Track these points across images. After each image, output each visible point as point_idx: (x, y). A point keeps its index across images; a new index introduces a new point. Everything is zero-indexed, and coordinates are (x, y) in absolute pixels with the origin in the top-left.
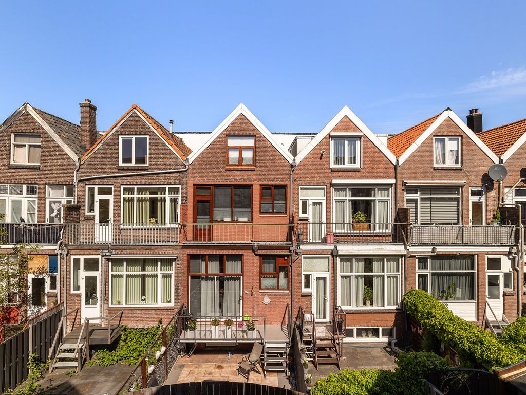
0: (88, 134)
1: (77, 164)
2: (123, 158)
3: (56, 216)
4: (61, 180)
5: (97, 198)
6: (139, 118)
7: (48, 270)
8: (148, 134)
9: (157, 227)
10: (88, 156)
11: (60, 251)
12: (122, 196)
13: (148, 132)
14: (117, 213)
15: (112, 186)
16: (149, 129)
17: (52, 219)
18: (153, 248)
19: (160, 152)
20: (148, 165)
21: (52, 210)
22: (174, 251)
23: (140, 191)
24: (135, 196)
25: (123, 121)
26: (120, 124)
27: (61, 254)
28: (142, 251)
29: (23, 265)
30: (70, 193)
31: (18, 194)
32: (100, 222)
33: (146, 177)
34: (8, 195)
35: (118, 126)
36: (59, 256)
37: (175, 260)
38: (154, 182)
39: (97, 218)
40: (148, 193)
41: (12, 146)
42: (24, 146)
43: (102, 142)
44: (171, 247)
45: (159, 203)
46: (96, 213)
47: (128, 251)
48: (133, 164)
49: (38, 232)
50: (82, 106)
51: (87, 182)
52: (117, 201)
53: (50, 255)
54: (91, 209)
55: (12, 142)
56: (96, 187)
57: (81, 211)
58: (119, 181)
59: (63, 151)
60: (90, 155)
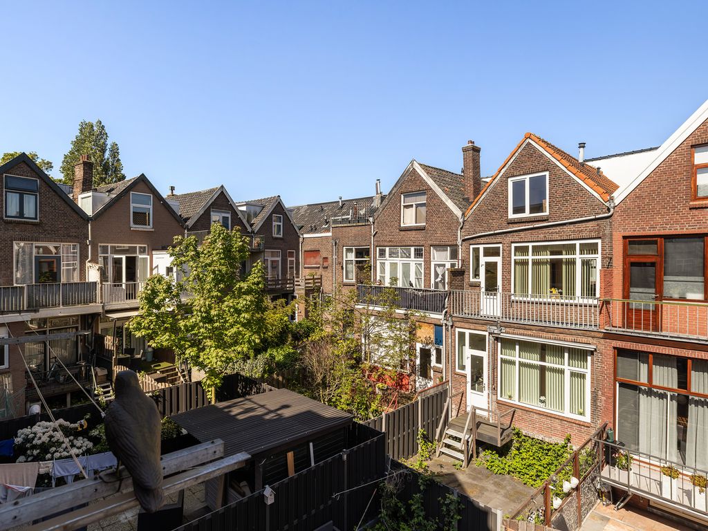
0: (472, 183)
1: (461, 220)
2: (513, 208)
3: (441, 281)
4: (446, 240)
5: (483, 260)
6: (535, 150)
7: (434, 342)
8: (547, 170)
9: (562, 301)
10: (473, 210)
11: (445, 322)
12: (513, 258)
13: (548, 166)
14: (506, 280)
15: (500, 245)
16: (549, 162)
17: (436, 284)
18: (556, 330)
19: (566, 192)
20: (547, 213)
21: (437, 275)
22: (590, 340)
23: (537, 250)
24: (530, 257)
25: (514, 158)
26: (510, 163)
27: (446, 325)
28: (541, 334)
29: (412, 332)
30: (454, 255)
31: (407, 257)
32: (486, 290)
33: (546, 230)
34: (400, 259)
35: (507, 166)
36: (444, 327)
37: (592, 353)
38: (557, 236)
39: (483, 285)
40: (549, 253)
41: (402, 207)
42: (412, 206)
43: (488, 190)
44: (586, 333)
45: (564, 267)
46: (482, 279)
47: (522, 331)
48: (527, 214)
49: (424, 298)
50: (465, 150)
51: (471, 242)
52: (506, 264)
53: (435, 325)
54: (476, 275)
55: (402, 204)
56: (481, 247)
57: (466, 276)
58: (509, 238)
59: (447, 207)
60: (474, 208)
